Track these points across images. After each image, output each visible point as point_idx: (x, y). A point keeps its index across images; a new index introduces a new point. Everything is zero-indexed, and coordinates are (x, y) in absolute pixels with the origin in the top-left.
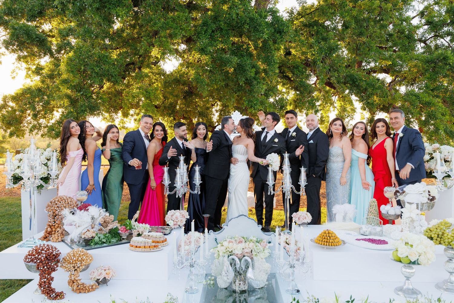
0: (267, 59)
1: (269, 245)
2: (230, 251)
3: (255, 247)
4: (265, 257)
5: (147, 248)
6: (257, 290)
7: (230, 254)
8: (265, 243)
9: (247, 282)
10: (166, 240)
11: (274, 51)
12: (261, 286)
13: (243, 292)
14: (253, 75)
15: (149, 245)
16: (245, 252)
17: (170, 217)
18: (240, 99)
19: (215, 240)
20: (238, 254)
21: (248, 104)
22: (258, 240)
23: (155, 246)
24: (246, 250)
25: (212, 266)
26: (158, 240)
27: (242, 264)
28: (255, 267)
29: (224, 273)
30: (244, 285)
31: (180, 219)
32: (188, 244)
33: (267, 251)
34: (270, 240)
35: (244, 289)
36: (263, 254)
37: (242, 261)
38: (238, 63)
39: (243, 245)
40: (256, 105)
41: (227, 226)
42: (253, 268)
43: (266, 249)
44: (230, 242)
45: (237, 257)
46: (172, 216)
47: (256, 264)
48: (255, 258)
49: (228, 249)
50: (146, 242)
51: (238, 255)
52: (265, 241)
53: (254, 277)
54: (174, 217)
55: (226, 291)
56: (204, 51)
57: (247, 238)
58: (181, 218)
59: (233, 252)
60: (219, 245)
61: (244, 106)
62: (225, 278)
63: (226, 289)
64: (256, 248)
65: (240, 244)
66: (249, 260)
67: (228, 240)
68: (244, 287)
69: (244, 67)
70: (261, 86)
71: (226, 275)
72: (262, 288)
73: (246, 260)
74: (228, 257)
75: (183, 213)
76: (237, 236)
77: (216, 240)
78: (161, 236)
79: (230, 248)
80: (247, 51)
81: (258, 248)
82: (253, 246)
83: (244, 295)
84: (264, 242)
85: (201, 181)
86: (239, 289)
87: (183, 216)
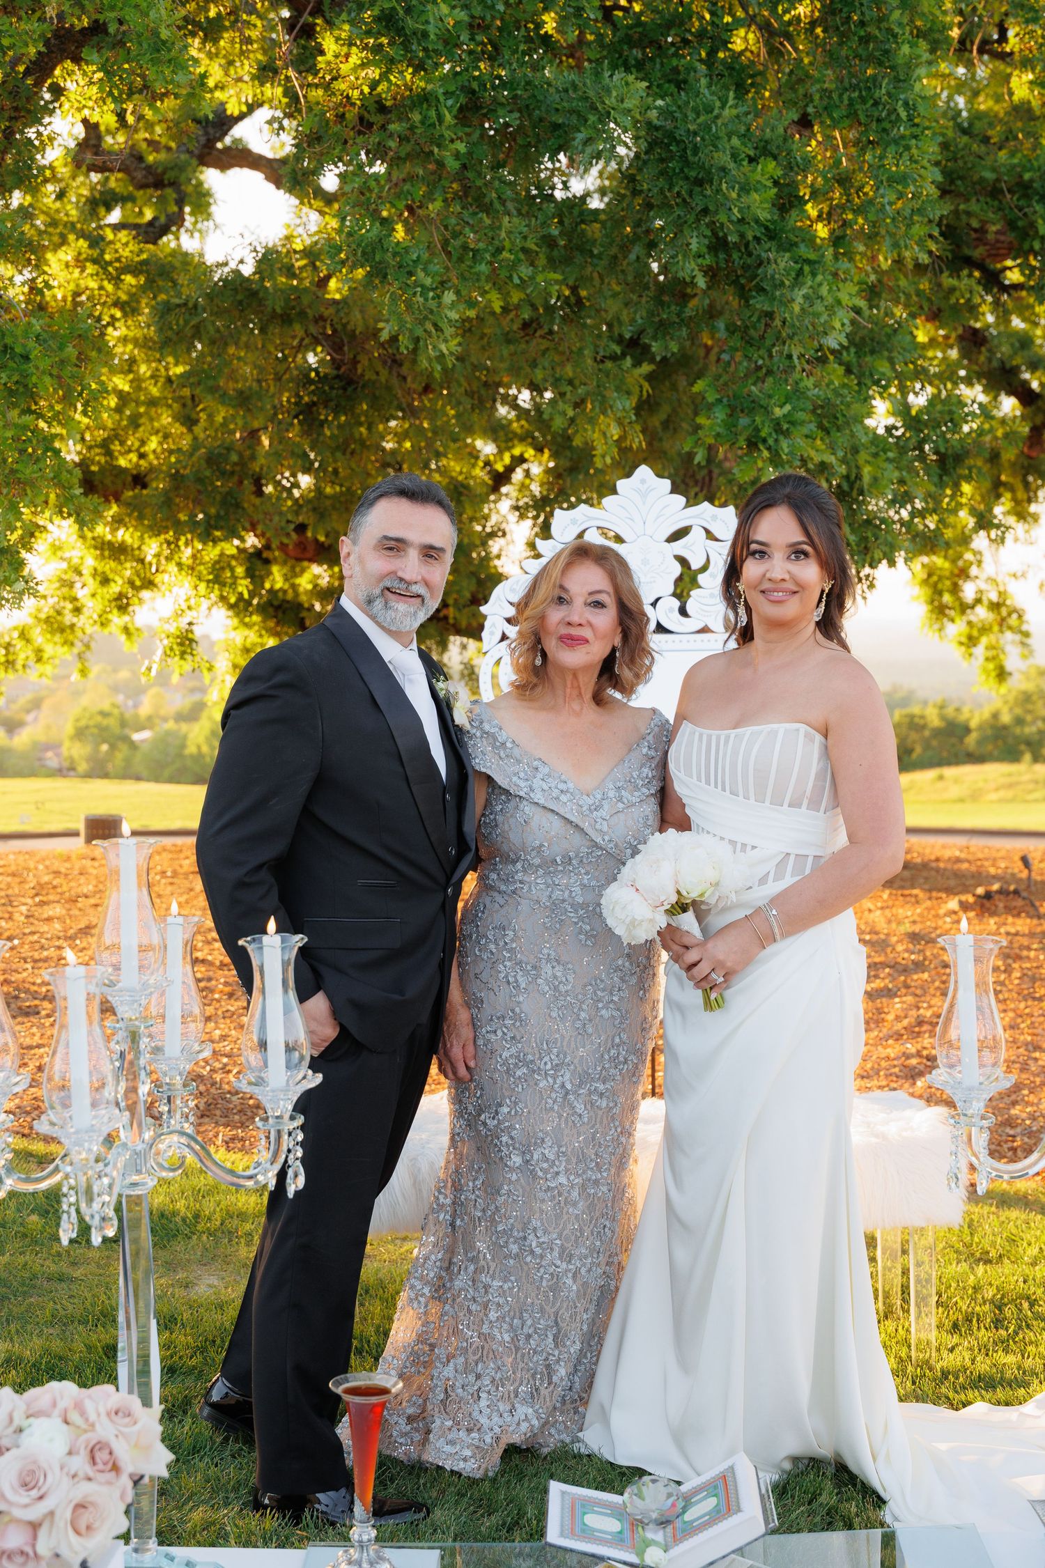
0: (863, 100)
11: (913, 45)
14: (760, 205)
18: (666, 424)
21: (731, 425)
31: (61, 1496)
38: (650, 126)
40: (787, 434)
56: (400, 31)
58: (84, 1488)
61: (697, 443)
69: (696, 150)
70: (824, 290)
75: (106, 1430)
80: (712, 53)
87: (101, 1456)
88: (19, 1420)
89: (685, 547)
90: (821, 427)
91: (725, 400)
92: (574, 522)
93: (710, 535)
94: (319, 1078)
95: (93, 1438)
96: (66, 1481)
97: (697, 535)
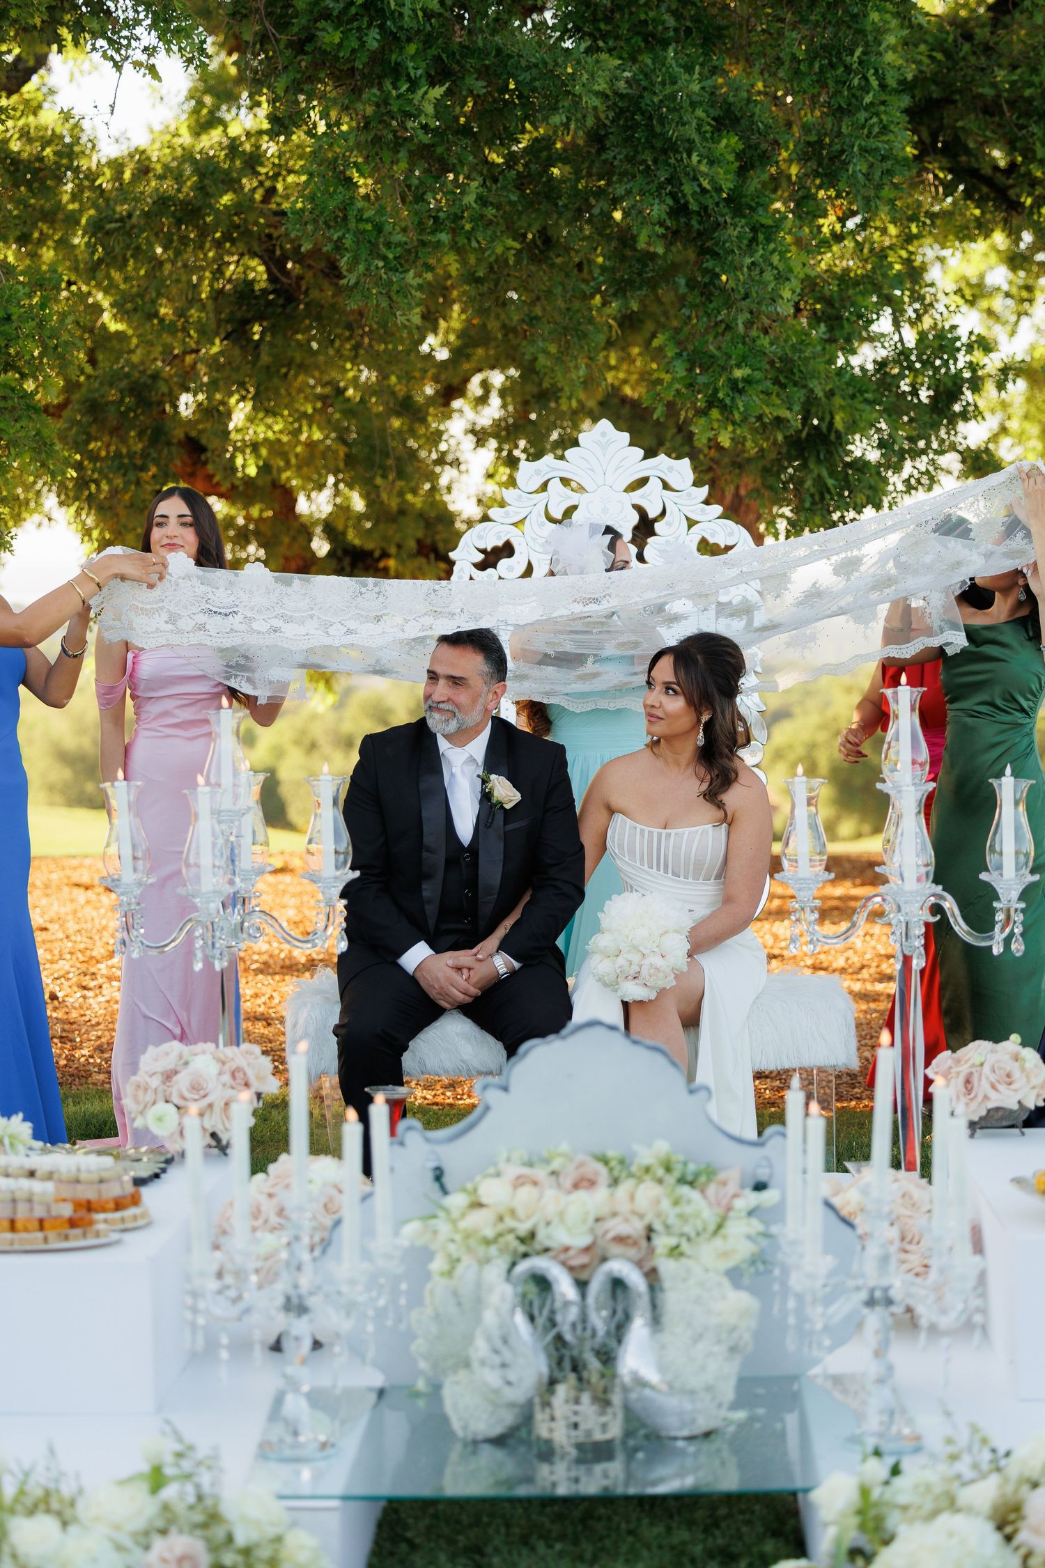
1: (754, 1198)
2: (523, 1228)
3: (666, 1204)
4: (730, 1263)
5: (26, 1230)
6: (680, 1444)
7: (522, 1249)
8: (732, 1188)
9: (616, 1398)
10: (135, 1200)
12: (702, 1424)
13: (595, 1452)
14: (722, 176)
15: (39, 1212)
16: (610, 1235)
17: (155, 1082)
19: (430, 1176)
20: (567, 1249)
21: (690, 381)
22: (692, 1167)
23: (72, 1223)
24: (618, 1227)
25: (414, 1315)
26: (89, 1194)
27: (591, 1300)
28: (666, 1319)
29: (481, 1348)
30: (603, 1413)
31: (217, 1095)
32: (274, 1220)
33: (740, 1231)
34: (763, 1174)
35: (599, 1436)
36: (718, 1242)
37: (597, 1285)
38: (617, 95)
39: (597, 1199)
40: (743, 393)
41: (505, 1089)
42: (656, 1320)
43: (732, 1214)
44: (519, 1182)
45: (564, 1264)
46: (169, 1076)
47: (673, 1299)
48: (667, 1267)
49: (509, 1222)
50: (18, 1195)
51: (571, 1253)
52: (733, 1176)
53: (662, 1368)
54: (182, 1082)
55: (499, 1454)
57: (622, 1162)
58: (230, 1092)
59: (542, 1238)
60: (456, 1201)
62: (493, 1378)
63: (499, 1441)
64: (678, 1210)
65: (581, 1195)
66: (636, 1279)
67: (512, 1171)
68: (604, 1427)
69: (661, 121)
71: (497, 1360)
72: (707, 1435)
73: (617, 1284)
74: (514, 1264)
75: (241, 1062)
76: (564, 1147)
77: (439, 1175)
78: (105, 1175)
79: (521, 1212)
81: (688, 1210)
82: (658, 1202)
83: (598, 1468)
84: (724, 1184)
85: (353, 868)
86: (573, 1433)
87: (239, 1075)
88: (186, 1057)
89: (642, 497)
90: (776, 382)
91: (685, 354)
92: (538, 472)
93: (666, 486)
94: (357, 874)
95: (233, 1065)
96: (220, 1087)
97: (654, 485)
